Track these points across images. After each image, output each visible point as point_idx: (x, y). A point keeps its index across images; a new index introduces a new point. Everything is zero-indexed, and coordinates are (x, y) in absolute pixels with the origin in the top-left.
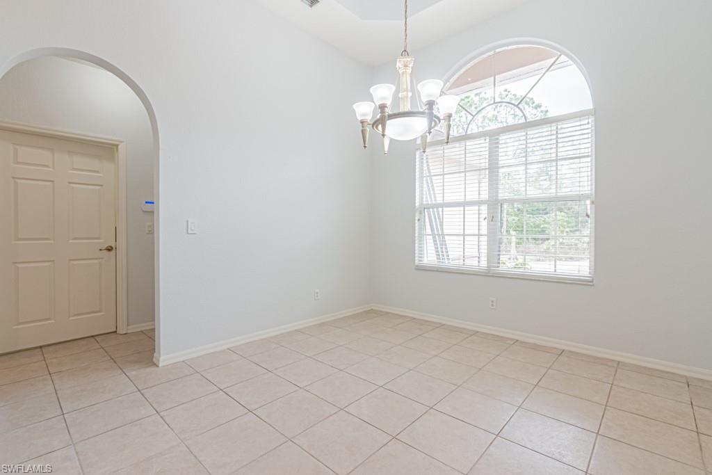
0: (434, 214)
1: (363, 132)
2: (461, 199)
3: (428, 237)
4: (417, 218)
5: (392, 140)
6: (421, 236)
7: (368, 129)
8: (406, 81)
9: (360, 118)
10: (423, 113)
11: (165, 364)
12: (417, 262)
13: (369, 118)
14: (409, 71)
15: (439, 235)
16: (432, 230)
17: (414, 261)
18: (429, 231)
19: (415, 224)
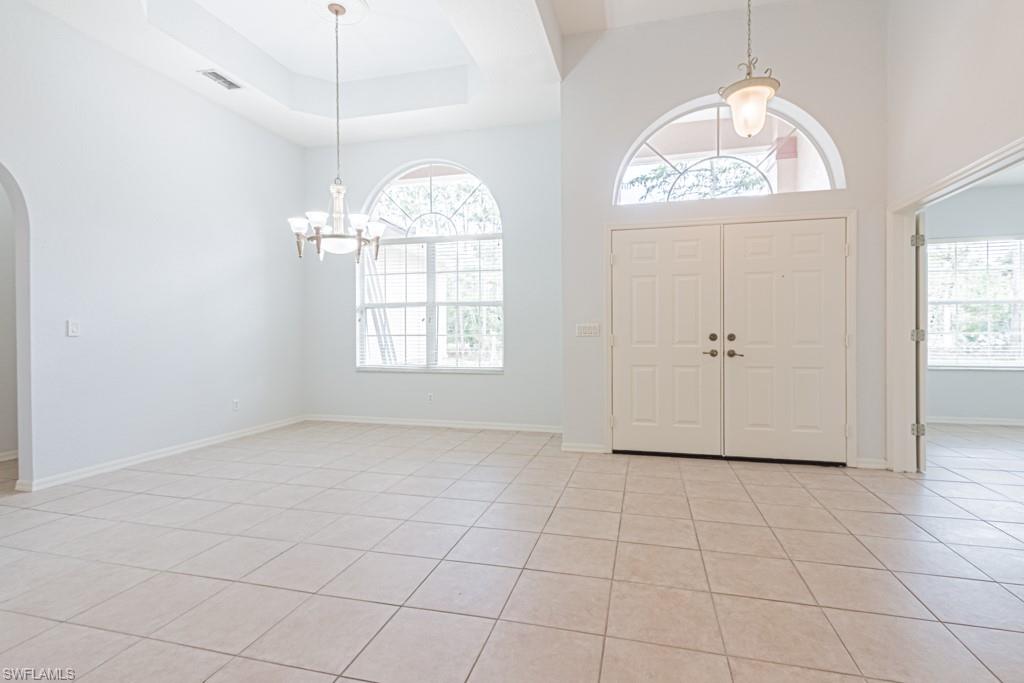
0: (380, 315)
1: (299, 244)
2: (403, 300)
3: (370, 338)
4: (357, 319)
5: (326, 253)
6: (362, 337)
7: (303, 242)
8: (339, 204)
9: (295, 231)
10: (354, 237)
11: (41, 487)
12: (358, 365)
13: (304, 232)
14: (342, 196)
15: (385, 336)
16: (377, 329)
17: (355, 363)
18: (371, 330)
19: (355, 324)
